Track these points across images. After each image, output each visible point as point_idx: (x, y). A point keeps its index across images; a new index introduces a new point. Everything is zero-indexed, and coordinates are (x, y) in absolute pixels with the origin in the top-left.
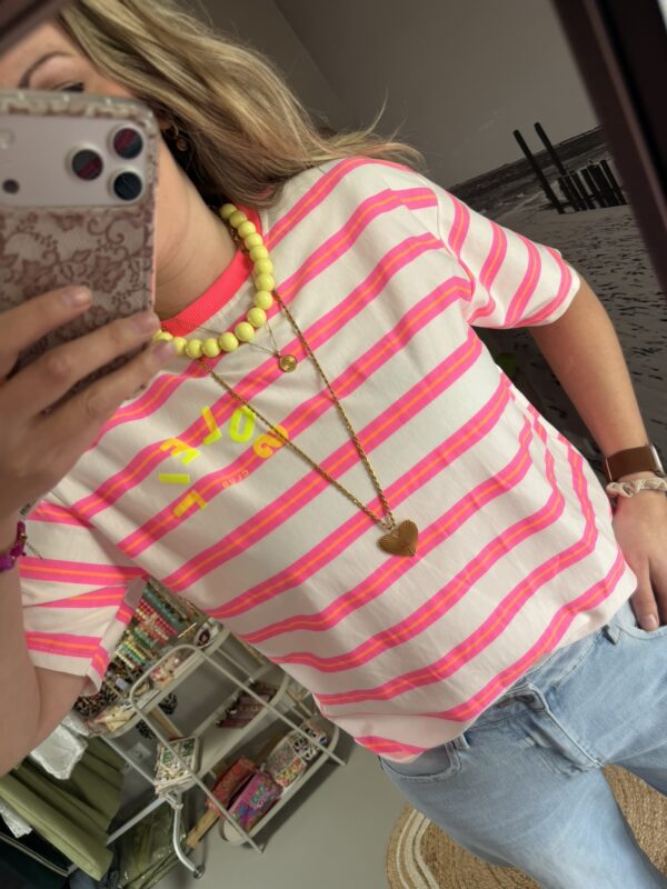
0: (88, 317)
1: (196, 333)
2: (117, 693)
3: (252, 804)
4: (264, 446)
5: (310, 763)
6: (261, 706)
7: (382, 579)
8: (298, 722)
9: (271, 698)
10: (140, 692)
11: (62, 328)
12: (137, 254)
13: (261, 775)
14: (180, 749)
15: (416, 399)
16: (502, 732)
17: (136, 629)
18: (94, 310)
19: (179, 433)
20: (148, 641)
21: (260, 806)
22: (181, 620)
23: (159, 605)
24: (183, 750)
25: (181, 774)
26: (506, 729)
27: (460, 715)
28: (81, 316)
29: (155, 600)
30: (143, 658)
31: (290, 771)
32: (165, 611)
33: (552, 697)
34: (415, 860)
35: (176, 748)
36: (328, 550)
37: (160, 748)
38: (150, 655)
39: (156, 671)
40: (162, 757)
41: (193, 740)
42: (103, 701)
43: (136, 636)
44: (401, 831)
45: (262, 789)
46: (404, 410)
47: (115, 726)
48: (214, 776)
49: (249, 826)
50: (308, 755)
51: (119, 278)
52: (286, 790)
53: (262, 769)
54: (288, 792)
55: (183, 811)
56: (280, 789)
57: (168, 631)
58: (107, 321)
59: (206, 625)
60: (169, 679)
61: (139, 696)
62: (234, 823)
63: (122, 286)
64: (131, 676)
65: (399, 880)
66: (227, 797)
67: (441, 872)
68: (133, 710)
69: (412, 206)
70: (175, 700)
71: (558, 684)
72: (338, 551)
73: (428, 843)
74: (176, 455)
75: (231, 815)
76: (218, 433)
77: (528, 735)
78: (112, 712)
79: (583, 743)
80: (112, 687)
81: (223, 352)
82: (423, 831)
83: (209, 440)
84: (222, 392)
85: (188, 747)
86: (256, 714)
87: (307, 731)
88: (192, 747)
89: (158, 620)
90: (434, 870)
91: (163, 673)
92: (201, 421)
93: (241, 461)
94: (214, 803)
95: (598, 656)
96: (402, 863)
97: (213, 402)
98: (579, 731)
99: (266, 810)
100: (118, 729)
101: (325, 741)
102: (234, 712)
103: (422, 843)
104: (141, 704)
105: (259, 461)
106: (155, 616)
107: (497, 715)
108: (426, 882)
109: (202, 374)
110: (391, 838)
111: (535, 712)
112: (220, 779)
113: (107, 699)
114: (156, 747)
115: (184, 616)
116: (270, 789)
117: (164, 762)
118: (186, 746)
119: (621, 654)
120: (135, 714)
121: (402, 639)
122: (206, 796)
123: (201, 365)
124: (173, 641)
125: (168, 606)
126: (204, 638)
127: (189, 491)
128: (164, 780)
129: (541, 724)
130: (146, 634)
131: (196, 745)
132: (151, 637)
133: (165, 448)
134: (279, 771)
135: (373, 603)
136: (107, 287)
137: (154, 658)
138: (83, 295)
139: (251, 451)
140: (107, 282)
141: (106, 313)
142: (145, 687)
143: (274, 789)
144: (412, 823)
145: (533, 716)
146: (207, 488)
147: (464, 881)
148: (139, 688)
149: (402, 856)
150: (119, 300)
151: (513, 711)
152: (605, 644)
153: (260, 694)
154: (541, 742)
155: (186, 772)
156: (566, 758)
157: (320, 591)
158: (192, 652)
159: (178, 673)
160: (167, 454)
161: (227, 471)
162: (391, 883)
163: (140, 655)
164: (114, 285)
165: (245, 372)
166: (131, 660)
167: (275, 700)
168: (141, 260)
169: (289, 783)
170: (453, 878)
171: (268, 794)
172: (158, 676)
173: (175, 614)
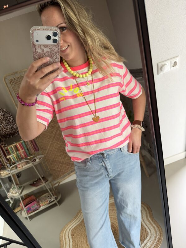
0: (49, 62)
1: (75, 72)
2: (7, 167)
3: (31, 208)
4: (79, 95)
5: (50, 203)
6: (43, 183)
7: (88, 124)
8: (51, 191)
9: (46, 182)
10: (12, 169)
11: (44, 64)
12: (57, 52)
13: (36, 201)
14: (18, 187)
15: (106, 98)
16: (97, 160)
17: (18, 152)
18: (50, 61)
19: (65, 87)
20: (19, 156)
21: (33, 209)
22: (30, 154)
23: (25, 148)
24: (18, 188)
25: (16, 194)
26: (98, 160)
27: (91, 153)
28: (47, 62)
29: (25, 146)
30: (17, 160)
31: (44, 203)
32: (26, 150)
33: (107, 156)
34: (68, 234)
35: (17, 187)
36: (82, 115)
37: (13, 186)
38: (19, 160)
39: (19, 164)
40: (12, 188)
41: (22, 186)
42: (2, 168)
43: (17, 154)
44: (67, 226)
45: (35, 205)
46: (103, 98)
47: (3, 175)
48: (24, 198)
49: (29, 213)
50: (50, 200)
51: (54, 56)
52: (42, 207)
53: (37, 200)
54: (42, 208)
55: (13, 204)
56: (40, 206)
57: (25, 156)
58: (52, 64)
59: (36, 158)
60: (22, 168)
61: (12, 170)
62: (25, 211)
63: (54, 57)
64: (11, 164)
65: (62, 238)
66: (26, 204)
67: (74, 239)
68: (10, 172)
69: (118, 68)
70: (21, 175)
71: (109, 154)
72: (83, 116)
73: (73, 231)
74: (64, 90)
75: (25, 209)
76: (72, 90)
77: (102, 163)
78: (4, 171)
79: (111, 169)
80: (6, 165)
81: (79, 77)
82: (73, 227)
83: (70, 90)
84: (76, 83)
85: (20, 188)
86: (41, 185)
87: (52, 194)
88: (21, 188)
89: (24, 152)
90: (72, 238)
91: (20, 166)
92: (70, 87)
93: (74, 96)
94: (22, 204)
95: (118, 152)
96: (65, 234)
97: (74, 84)
98: (111, 166)
99: (34, 211)
100: (4, 176)
101: (56, 198)
102: (35, 183)
103: (72, 231)
104: (12, 172)
105: (77, 97)
106: (23, 150)
107: (97, 156)
108: (69, 240)
109: (74, 79)
110: (64, 227)
111: (104, 157)
112: (25, 199)
113: (3, 168)
114: (12, 185)
115: (31, 153)
116: (38, 206)
117: (13, 189)
118: (20, 187)
119: (122, 154)
120: (9, 174)
121: (87, 135)
122: (20, 202)
123: (74, 77)
124: (26, 159)
125: (28, 149)
126: (34, 161)
127: (63, 97)
128: (11, 194)
129: (104, 160)
130: (20, 154)
131: (22, 188)
132: (21, 156)
133: (62, 88)
134: (41, 202)
135: (85, 127)
136: (52, 58)
137: (19, 161)
138: (48, 59)
139: (76, 95)
140: (52, 57)
141: (52, 62)
142: (15, 168)
143: (39, 206)
144: (71, 225)
145: (103, 158)
146: (67, 98)
147: (79, 242)
148: (12, 168)
149: (65, 232)
150: (54, 60)
151: (100, 156)
152: (120, 151)
153: (44, 180)
154: (104, 165)
155: (17, 193)
156: (107, 171)
157: (78, 122)
158: (30, 163)
159: (24, 167)
160: (62, 89)
161: (71, 96)
162: (60, 238)
163: (16, 159)
164: (53, 57)
165: (81, 82)
166: (13, 160)
167: (47, 183)
168: (57, 53)
169: (43, 206)
170: (76, 241)
171: (37, 207)
172: (19, 166)
173: (29, 152)
